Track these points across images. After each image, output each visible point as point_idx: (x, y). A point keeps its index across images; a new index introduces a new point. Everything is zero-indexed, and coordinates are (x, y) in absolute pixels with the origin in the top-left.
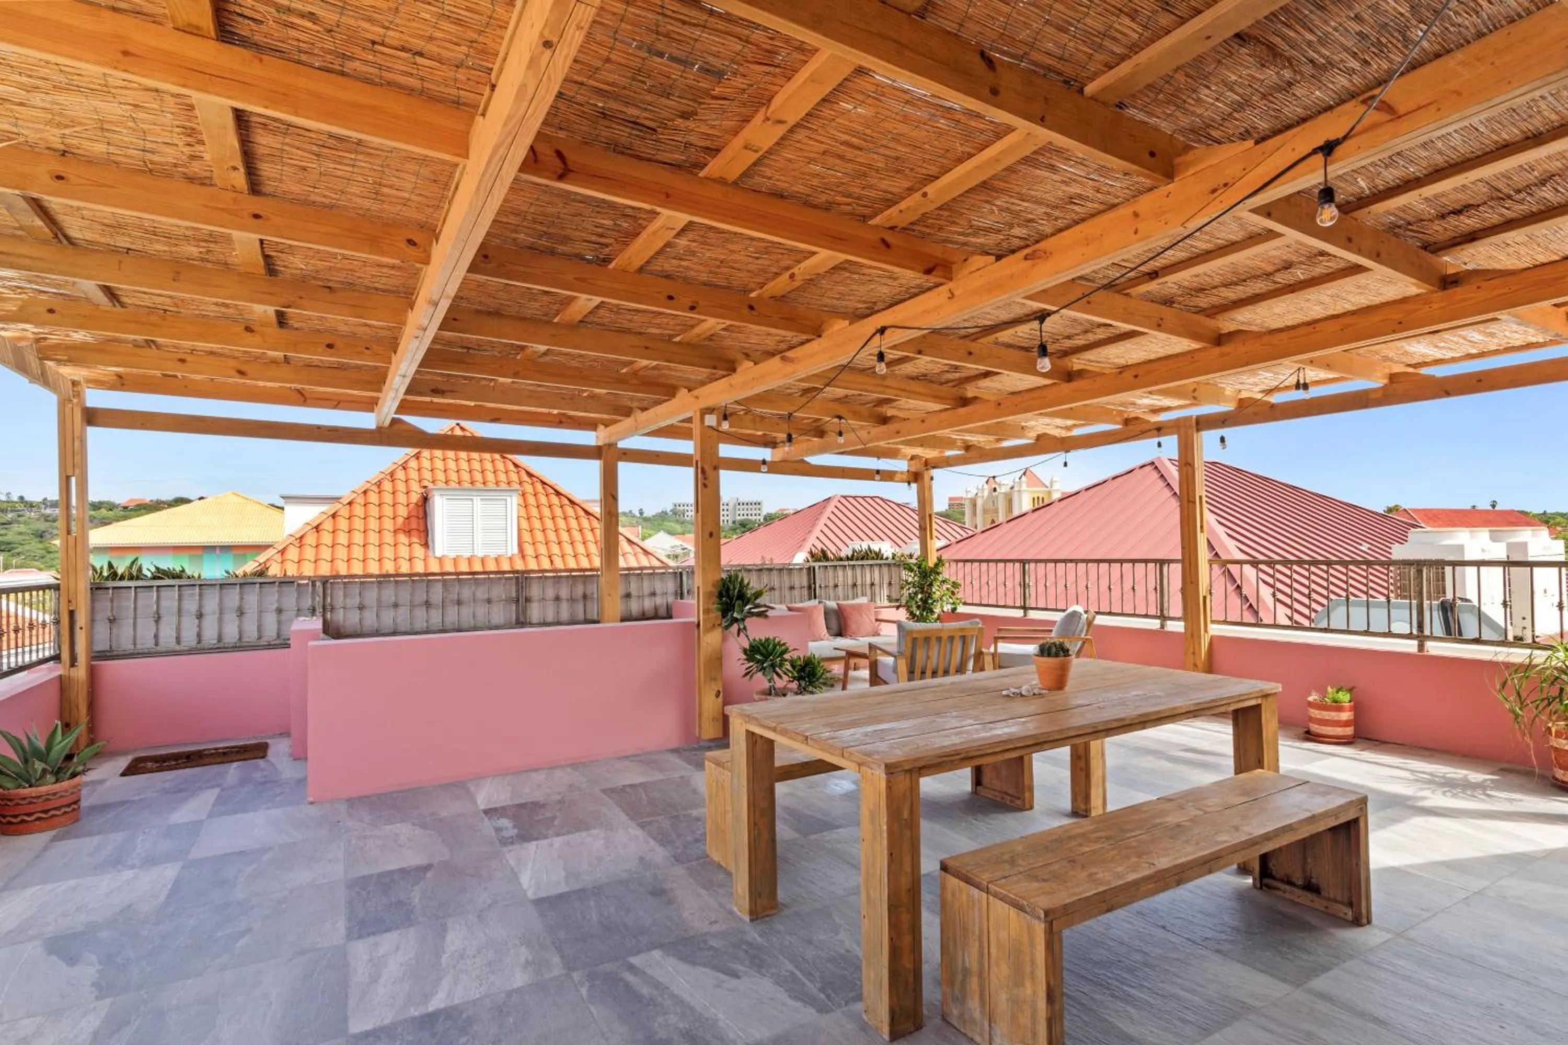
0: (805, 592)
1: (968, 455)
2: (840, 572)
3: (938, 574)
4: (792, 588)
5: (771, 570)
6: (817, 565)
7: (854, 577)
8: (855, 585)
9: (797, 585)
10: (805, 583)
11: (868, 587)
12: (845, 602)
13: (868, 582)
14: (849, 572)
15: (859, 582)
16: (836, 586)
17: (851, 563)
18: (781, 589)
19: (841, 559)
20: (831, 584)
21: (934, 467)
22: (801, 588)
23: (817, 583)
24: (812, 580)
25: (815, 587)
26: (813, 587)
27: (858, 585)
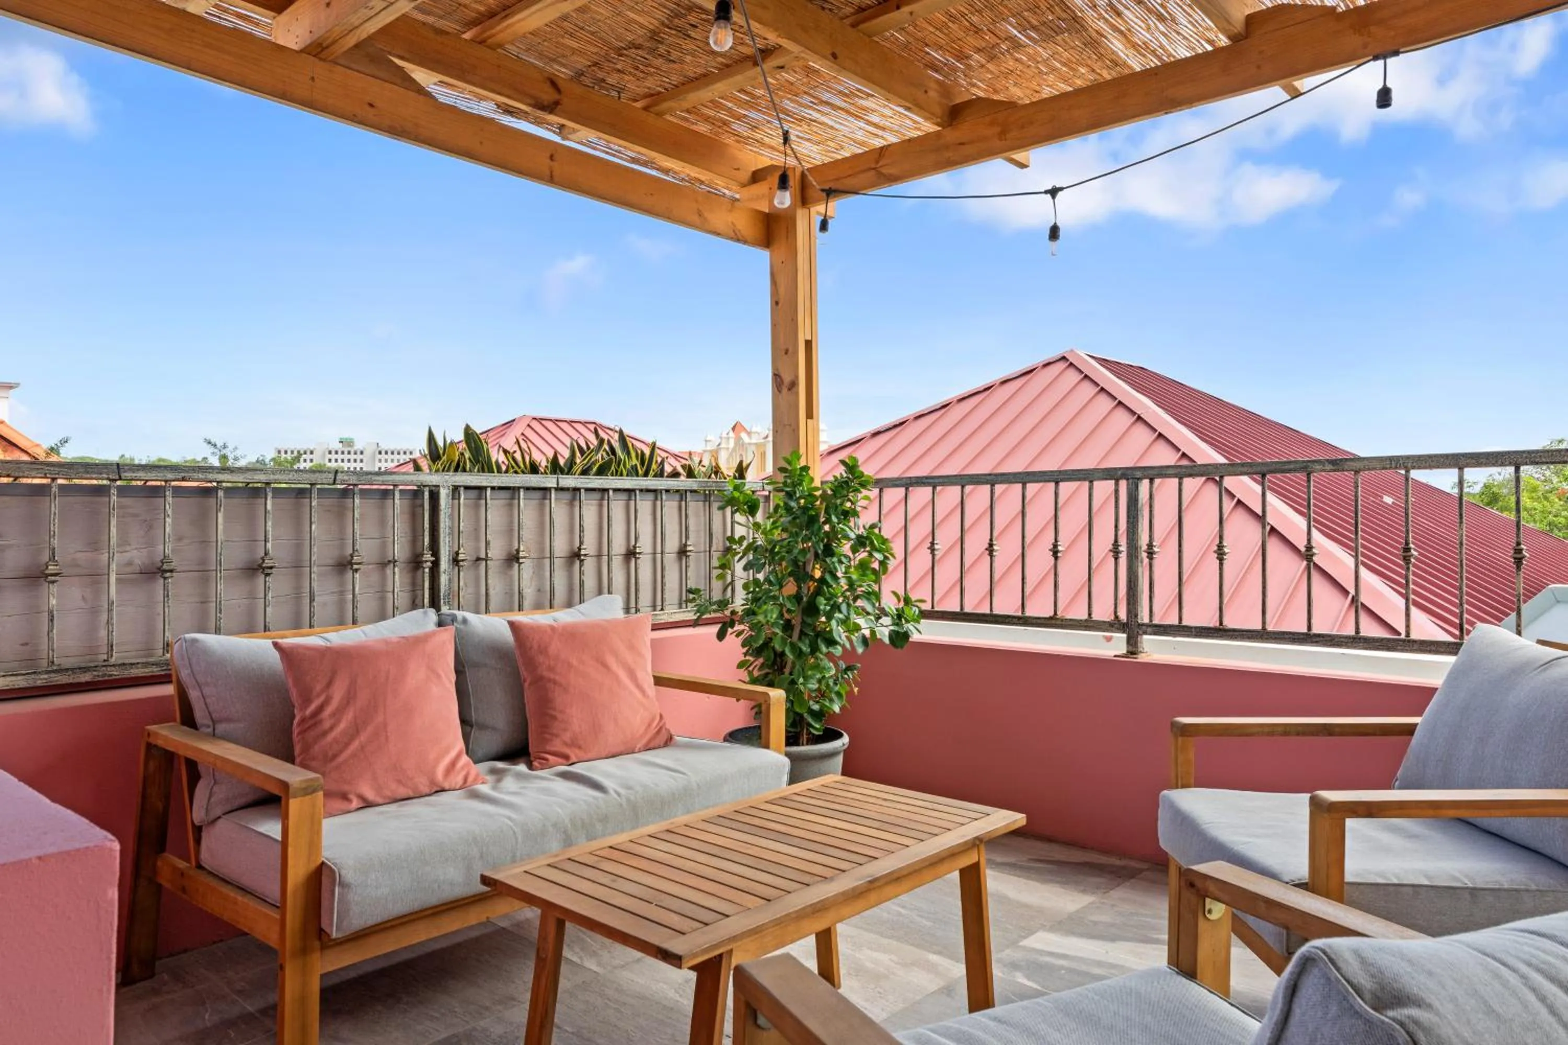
0: (398, 579)
1: (952, 135)
2: (527, 507)
3: (846, 515)
4: (344, 565)
5: (254, 492)
6: (445, 481)
7: (576, 528)
8: (576, 556)
9: (366, 550)
10: (400, 550)
11: (617, 562)
12: (543, 619)
13: (619, 547)
14: (558, 508)
15: (589, 547)
16: (513, 558)
17: (569, 481)
18: (297, 566)
19: (534, 469)
20: (497, 551)
21: (830, 193)
22: (384, 564)
23: (445, 546)
24: (427, 533)
25: (436, 564)
26: (429, 564)
27: (585, 555)
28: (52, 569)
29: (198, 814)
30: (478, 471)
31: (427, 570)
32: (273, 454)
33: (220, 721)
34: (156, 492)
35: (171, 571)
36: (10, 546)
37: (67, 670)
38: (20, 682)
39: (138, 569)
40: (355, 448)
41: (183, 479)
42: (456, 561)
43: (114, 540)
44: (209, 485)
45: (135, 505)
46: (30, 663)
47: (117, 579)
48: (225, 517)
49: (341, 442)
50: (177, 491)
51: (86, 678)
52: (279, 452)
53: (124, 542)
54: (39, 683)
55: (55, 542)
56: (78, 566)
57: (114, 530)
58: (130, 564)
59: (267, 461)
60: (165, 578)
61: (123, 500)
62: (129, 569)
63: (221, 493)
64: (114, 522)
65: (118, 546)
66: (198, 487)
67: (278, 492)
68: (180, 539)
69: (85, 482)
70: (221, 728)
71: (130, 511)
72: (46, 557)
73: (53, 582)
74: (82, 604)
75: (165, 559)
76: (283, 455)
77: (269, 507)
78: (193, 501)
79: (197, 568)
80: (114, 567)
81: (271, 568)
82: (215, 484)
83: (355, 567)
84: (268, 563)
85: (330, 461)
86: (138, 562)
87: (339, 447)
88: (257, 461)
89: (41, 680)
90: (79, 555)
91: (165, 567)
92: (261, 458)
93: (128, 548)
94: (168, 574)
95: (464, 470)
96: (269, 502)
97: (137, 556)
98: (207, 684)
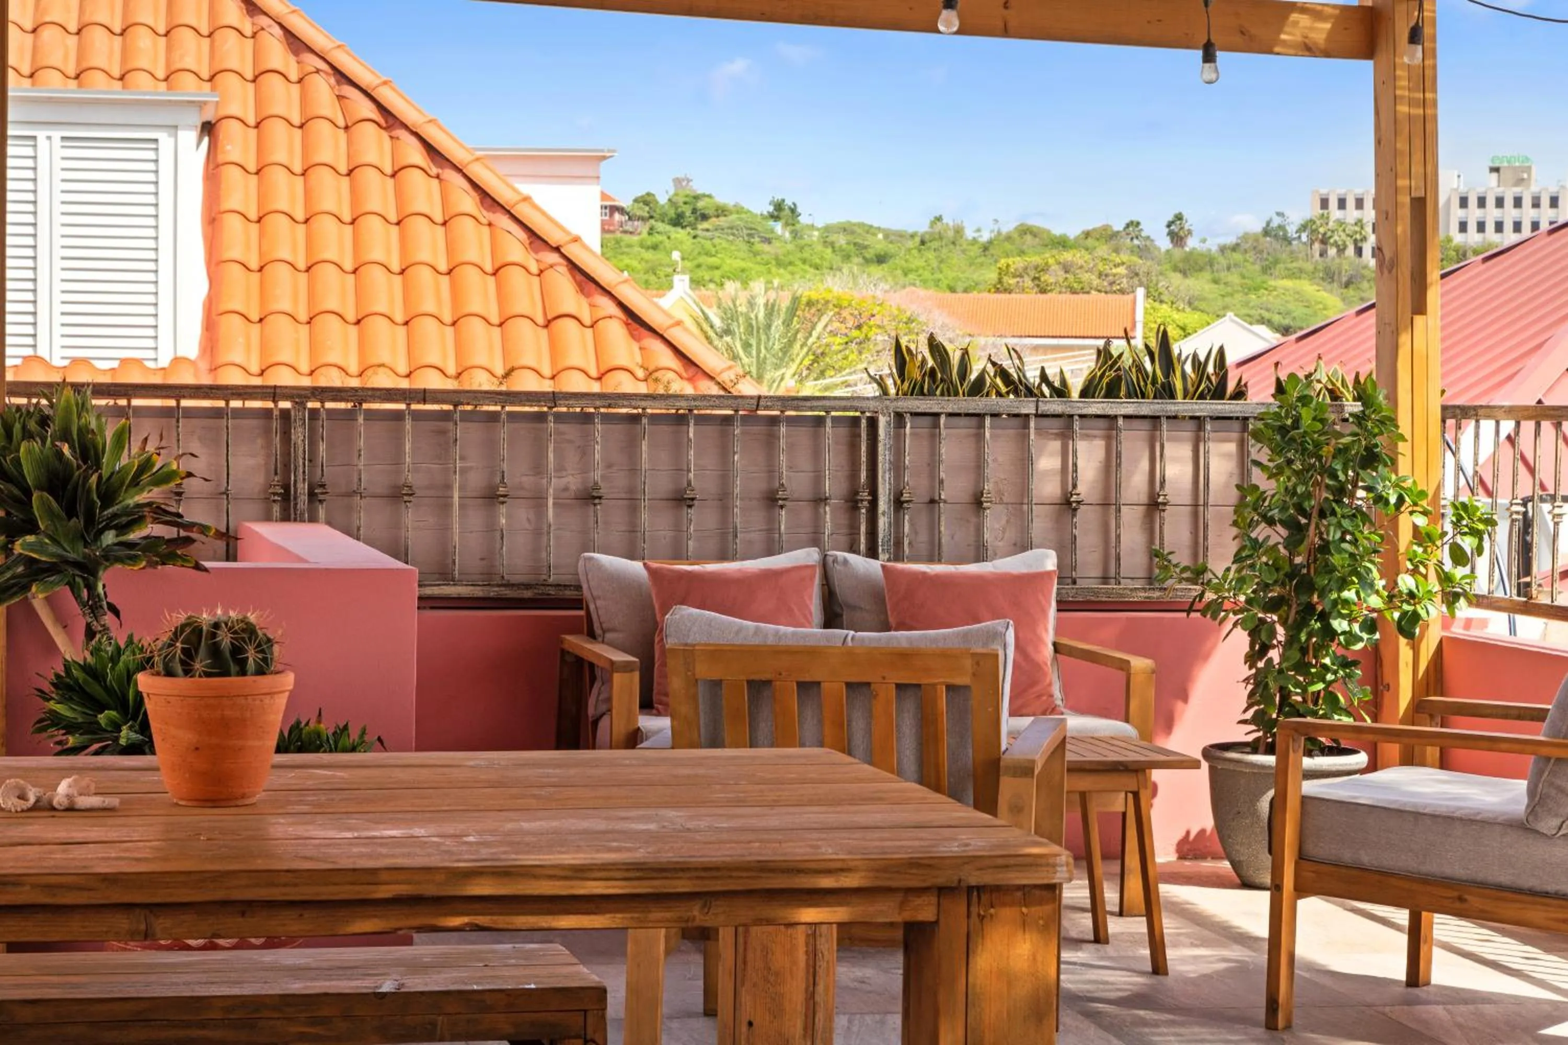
0: (829, 519)
2: (998, 439)
4: (772, 500)
5: (679, 419)
6: (884, 406)
9: (794, 484)
10: (834, 485)
11: (1131, 514)
13: (1136, 494)
14: (1042, 441)
15: (1086, 492)
16: (977, 501)
17: (1053, 406)
20: (955, 492)
22: (814, 500)
23: (884, 484)
24: (864, 467)
25: (874, 503)
26: (865, 503)
27: (1079, 502)
28: (502, 490)
29: (591, 711)
30: (942, 394)
31: (863, 511)
32: (1312, 211)
33: (609, 630)
34: (586, 419)
35: (600, 498)
36: (471, 468)
37: (513, 585)
38: (478, 592)
39: (573, 495)
40: (1534, 188)
41: (609, 406)
42: (898, 503)
43: (551, 466)
44: (635, 411)
45: (571, 431)
46: (488, 576)
47: (554, 504)
48: (649, 446)
49: (1496, 170)
50: (607, 418)
51: (528, 594)
52: (1324, 203)
53: (560, 468)
54: (492, 594)
55: (505, 466)
56: (522, 488)
57: (551, 456)
58: (566, 489)
59: (1292, 230)
60: (595, 505)
61: (558, 426)
62: (566, 494)
63: (645, 421)
64: (551, 449)
65: (556, 471)
66: (627, 414)
67: (702, 420)
68: (609, 466)
69: (527, 409)
70: (609, 636)
71: (567, 437)
72: (498, 480)
73: (503, 503)
74: (527, 526)
75: (596, 487)
76: (1335, 213)
77: (691, 435)
78: (620, 428)
79: (623, 496)
80: (551, 491)
81: (693, 499)
82: (640, 411)
83: (780, 502)
84: (689, 494)
85: (1463, 227)
86: (573, 487)
87: (1491, 185)
88: (1266, 232)
89: (493, 592)
90: (524, 479)
91: (595, 494)
92: (1275, 224)
93: (564, 473)
94: (597, 501)
95: (922, 393)
96: (691, 430)
97: (573, 482)
98: (599, 598)
